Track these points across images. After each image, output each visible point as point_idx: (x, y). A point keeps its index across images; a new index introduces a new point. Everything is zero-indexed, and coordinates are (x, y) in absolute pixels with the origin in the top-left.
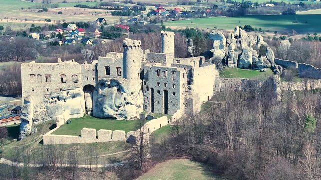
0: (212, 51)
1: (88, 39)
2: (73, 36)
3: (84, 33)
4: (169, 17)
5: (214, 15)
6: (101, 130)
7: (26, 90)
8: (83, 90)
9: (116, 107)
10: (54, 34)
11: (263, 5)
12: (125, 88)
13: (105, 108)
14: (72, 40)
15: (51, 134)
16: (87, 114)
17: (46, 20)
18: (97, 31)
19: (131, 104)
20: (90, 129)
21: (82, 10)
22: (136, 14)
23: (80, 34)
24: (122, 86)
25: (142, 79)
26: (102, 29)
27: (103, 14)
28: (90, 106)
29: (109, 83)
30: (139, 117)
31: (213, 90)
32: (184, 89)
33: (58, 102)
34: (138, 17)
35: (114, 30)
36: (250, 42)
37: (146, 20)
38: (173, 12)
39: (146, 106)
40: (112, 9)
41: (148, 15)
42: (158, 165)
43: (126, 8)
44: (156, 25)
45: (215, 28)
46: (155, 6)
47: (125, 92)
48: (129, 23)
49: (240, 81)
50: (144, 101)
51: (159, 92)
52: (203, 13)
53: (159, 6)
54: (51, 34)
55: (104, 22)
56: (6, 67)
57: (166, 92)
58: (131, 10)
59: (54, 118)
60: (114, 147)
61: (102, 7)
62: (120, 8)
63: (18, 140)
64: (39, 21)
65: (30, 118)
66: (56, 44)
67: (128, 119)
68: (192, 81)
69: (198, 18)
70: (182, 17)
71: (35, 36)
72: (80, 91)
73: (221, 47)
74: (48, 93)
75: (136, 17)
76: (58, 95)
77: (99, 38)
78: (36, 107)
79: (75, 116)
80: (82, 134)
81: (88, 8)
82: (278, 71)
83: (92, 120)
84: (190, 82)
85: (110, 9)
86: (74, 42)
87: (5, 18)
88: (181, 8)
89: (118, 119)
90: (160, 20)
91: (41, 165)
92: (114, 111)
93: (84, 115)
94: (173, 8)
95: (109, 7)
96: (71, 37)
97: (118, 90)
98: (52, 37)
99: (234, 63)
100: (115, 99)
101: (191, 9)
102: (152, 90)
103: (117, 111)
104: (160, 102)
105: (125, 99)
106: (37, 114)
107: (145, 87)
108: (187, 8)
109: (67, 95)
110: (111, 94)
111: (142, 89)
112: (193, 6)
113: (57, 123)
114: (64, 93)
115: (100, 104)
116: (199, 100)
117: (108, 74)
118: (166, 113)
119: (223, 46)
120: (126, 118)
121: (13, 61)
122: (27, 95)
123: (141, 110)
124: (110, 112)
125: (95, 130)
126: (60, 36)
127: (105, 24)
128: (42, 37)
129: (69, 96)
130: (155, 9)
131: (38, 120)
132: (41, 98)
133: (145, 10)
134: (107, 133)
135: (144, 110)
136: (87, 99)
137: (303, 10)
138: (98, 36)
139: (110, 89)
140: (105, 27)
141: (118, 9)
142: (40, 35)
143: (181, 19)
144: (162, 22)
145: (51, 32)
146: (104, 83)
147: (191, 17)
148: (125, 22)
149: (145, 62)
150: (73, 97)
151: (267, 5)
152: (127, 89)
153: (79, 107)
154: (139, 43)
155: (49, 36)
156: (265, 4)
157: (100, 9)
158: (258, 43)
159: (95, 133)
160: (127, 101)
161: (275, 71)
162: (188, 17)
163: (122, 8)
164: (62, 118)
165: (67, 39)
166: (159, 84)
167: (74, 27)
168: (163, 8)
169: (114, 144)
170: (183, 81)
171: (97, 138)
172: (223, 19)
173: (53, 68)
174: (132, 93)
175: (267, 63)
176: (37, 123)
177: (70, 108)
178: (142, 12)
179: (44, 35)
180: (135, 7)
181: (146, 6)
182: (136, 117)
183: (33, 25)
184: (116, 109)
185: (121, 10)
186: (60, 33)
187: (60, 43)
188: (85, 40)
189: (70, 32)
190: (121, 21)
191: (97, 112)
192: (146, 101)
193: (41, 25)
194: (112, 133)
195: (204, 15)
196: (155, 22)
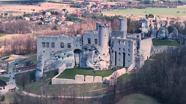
0: (140, 29)
1: (58, 21)
2: (49, 19)
3: (56, 17)
4: (104, 8)
5: (130, 7)
6: (87, 76)
7: (40, 52)
8: (74, 52)
9: (94, 62)
10: (38, 18)
11: (157, 2)
12: (99, 51)
13: (87, 63)
14: (49, 22)
15: (56, 78)
16: (76, 66)
17: (32, 10)
18: (63, 16)
19: (103, 61)
20: (80, 75)
21: (53, 4)
22: (84, 6)
23: (53, 18)
24: (98, 50)
25: (109, 45)
26: (66, 15)
27: (65, 6)
28: (78, 61)
29: (90, 48)
30: (107, 68)
31: (150, 53)
32: (135, 52)
33: (59, 59)
34: (86, 8)
35: (73, 16)
36: (162, 24)
37: (91, 10)
38: (106, 6)
39: (112, 62)
40: (70, 4)
41: (91, 7)
42: (125, 97)
43: (78, 3)
44: (97, 13)
45: (132, 15)
46: (95, 2)
47: (99, 54)
48: (81, 12)
49: (166, 47)
50: (111, 59)
51: (120, 54)
52: (123, 6)
53: (97, 2)
54: (36, 18)
55: (66, 11)
56: (15, 37)
57: (124, 54)
58: (81, 4)
59: (57, 68)
60: (96, 86)
61: (64, 2)
62: (75, 3)
63: (35, 81)
64: (28, 10)
65: (42, 68)
66: (40, 24)
67: (101, 69)
68: (139, 47)
69: (121, 9)
70: (112, 9)
71: (27, 19)
72: (72, 52)
73: (146, 27)
74: (53, 53)
75: (84, 8)
76: (59, 55)
77: (64, 20)
78: (45, 62)
79: (69, 67)
80: (76, 78)
81: (56, 3)
82: (181, 41)
83: (80, 70)
84: (138, 48)
85: (68, 4)
86: (50, 22)
87: (8, 8)
88: (110, 3)
89: (95, 70)
90: (99, 10)
91: (53, 97)
92: (93, 64)
93: (74, 67)
94: (105, 4)
95: (68, 3)
96: (48, 20)
97: (96, 52)
98: (37, 20)
99: (154, 36)
100: (94, 58)
101: (116, 4)
102: (116, 52)
103: (95, 65)
104: (120, 60)
105: (99, 57)
106: (46, 66)
107: (111, 50)
108: (114, 3)
109: (64, 55)
110: (91, 54)
111: (109, 52)
112: (117, 2)
113: (59, 71)
114: (63, 54)
115: (84, 60)
116: (143, 58)
117: (89, 42)
118: (124, 66)
119: (147, 26)
120: (100, 69)
121: (18, 34)
122: (40, 55)
123: (109, 64)
124: (90, 65)
125: (83, 76)
126: (42, 19)
127: (67, 12)
128: (31, 19)
129: (65, 55)
130: (95, 4)
131: (47, 70)
132: (48, 57)
133: (89, 4)
134: (91, 78)
135: (110, 64)
136: (76, 58)
137: (180, 5)
138: (64, 19)
139: (90, 52)
140: (68, 14)
141: (73, 3)
142: (30, 18)
143: (111, 10)
144: (100, 11)
145: (36, 17)
146: (87, 48)
147: (117, 8)
148: (79, 11)
149: (111, 36)
150: (68, 56)
151: (159, 2)
152: (101, 52)
153: (71, 62)
154: (109, 25)
155: (35, 19)
156: (158, 2)
157: (63, 3)
158: (166, 25)
159: (84, 77)
160: (101, 59)
161: (178, 41)
162: (115, 9)
163: (76, 3)
164: (62, 68)
165: (46, 21)
166: (120, 49)
167: (49, 14)
168: (100, 3)
169: (95, 84)
170: (134, 47)
171: (85, 80)
172: (135, 10)
173: (56, 39)
174: (104, 54)
175: (173, 36)
176: (46, 71)
177: (66, 62)
178: (88, 5)
179: (33, 19)
180: (83, 3)
181: (90, 2)
182: (106, 68)
183: (25, 13)
184: (94, 63)
185: (75, 4)
186: (42, 17)
187: (43, 23)
188: (56, 22)
189: (47, 17)
190: (77, 10)
191: (82, 65)
192: (112, 59)
193: (30, 12)
194: (94, 78)
195: (124, 7)
196: (96, 11)
